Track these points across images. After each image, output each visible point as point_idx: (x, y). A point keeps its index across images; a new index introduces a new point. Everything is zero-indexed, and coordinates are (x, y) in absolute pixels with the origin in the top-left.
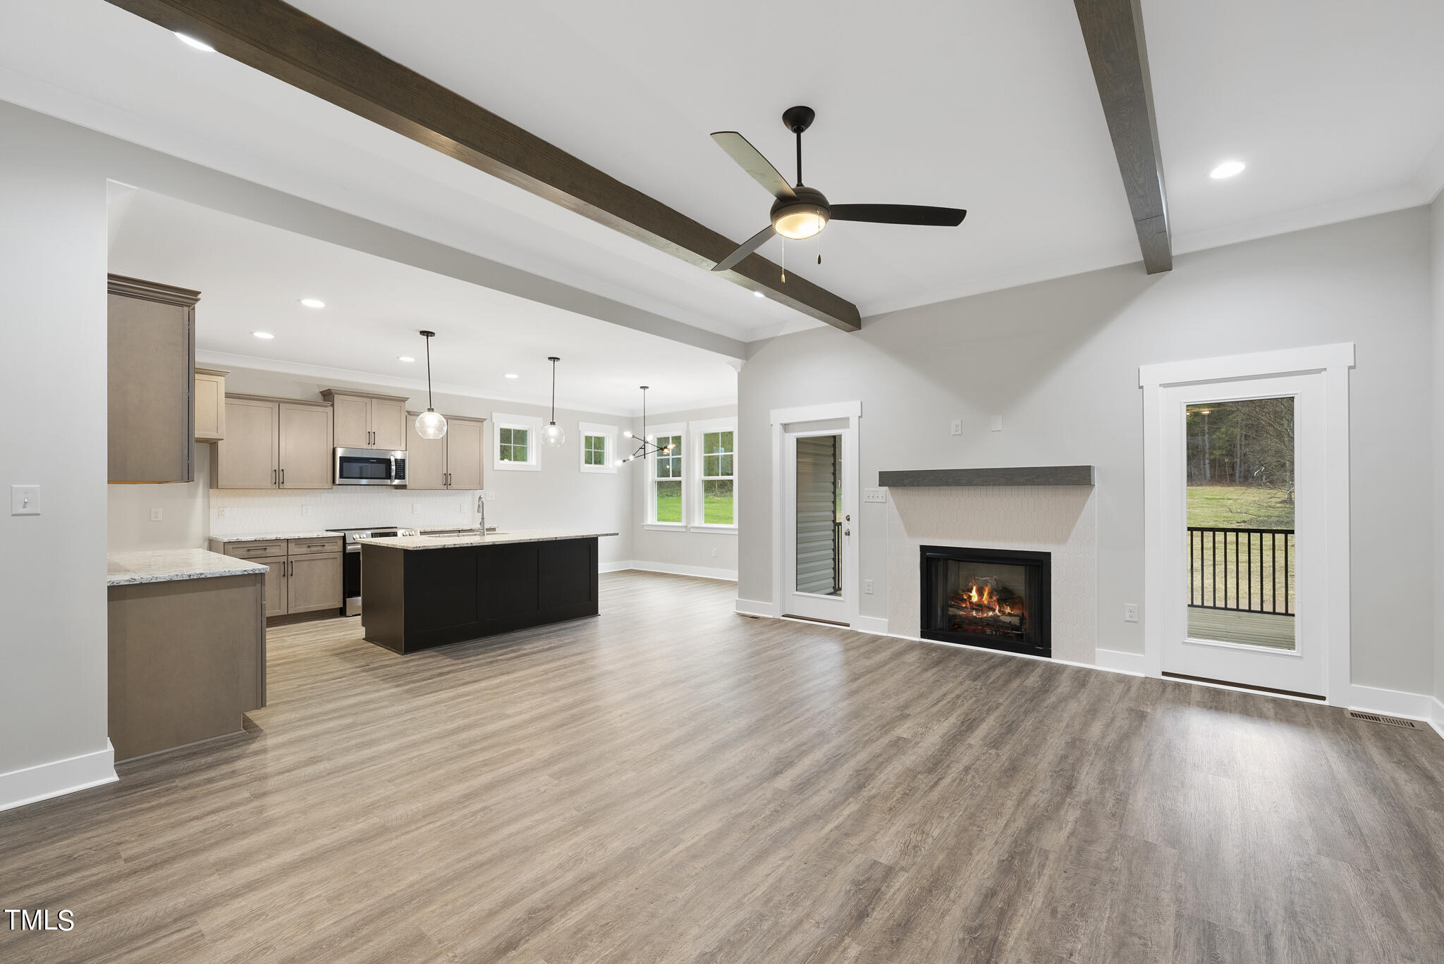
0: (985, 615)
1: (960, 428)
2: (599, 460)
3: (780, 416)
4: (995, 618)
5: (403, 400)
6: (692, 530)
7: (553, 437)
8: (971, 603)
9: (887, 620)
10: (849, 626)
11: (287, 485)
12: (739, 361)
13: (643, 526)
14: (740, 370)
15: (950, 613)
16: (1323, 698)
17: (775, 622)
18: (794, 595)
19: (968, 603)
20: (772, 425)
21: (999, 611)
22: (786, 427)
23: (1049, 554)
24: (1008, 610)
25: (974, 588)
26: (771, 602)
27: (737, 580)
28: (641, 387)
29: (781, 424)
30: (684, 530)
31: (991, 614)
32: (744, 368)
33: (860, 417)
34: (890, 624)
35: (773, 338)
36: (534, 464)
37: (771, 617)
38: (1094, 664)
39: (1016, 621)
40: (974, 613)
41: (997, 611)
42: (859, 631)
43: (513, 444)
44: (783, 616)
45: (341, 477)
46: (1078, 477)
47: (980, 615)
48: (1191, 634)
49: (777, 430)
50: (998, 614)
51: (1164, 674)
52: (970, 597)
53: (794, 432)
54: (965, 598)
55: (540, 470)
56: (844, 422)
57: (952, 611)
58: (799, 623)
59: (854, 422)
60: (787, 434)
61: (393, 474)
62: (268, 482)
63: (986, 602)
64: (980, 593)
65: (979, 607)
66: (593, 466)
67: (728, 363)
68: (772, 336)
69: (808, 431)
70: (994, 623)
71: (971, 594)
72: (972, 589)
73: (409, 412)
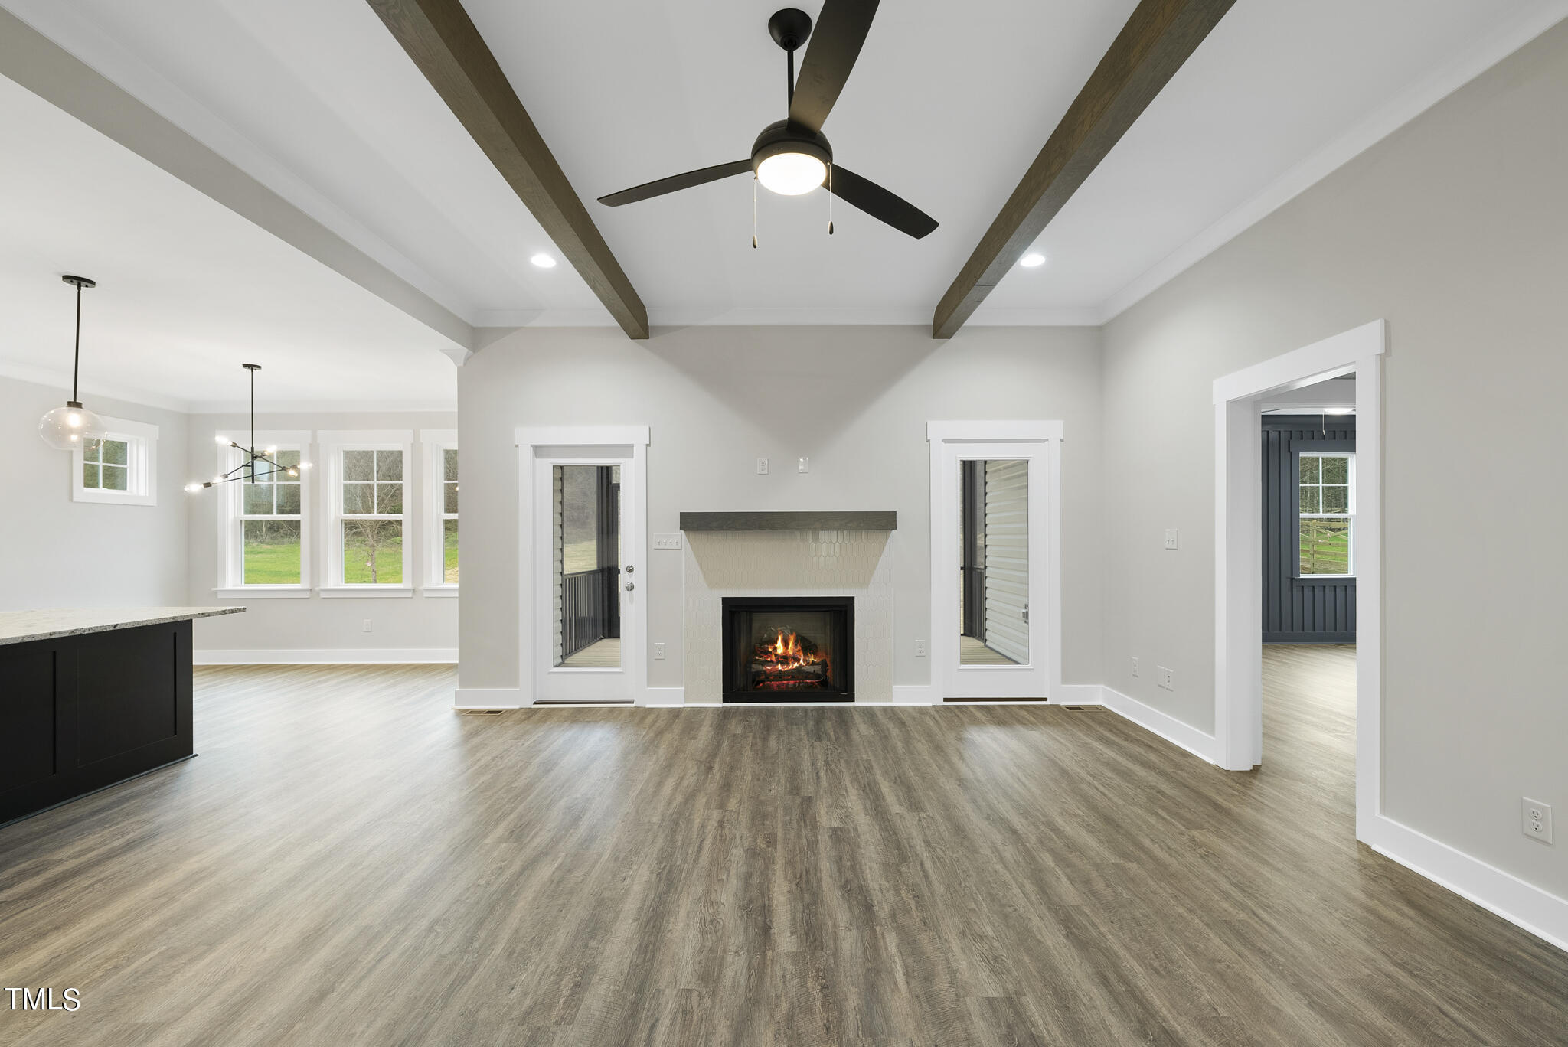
0: (790, 667)
1: (766, 467)
2: (114, 479)
3: (527, 436)
4: (799, 669)
6: (323, 595)
8: (776, 655)
9: (683, 688)
10: (633, 703)
12: (463, 351)
13: (216, 592)
14: (462, 364)
15: (753, 670)
16: (1045, 699)
18: (550, 673)
19: (773, 656)
20: (517, 446)
21: (804, 661)
22: (539, 451)
23: (853, 598)
24: (812, 659)
25: (780, 638)
26: (514, 687)
27: (457, 662)
28: (246, 366)
29: (532, 445)
30: (307, 595)
31: (796, 665)
32: (467, 359)
33: (648, 445)
34: (686, 692)
35: (515, 329)
37: (517, 707)
38: (891, 701)
39: (818, 669)
40: (779, 667)
41: (801, 662)
42: (648, 706)
44: (535, 703)
46: (884, 522)
47: (785, 668)
48: (963, 661)
49: (525, 454)
50: (803, 664)
51: (946, 700)
52: (775, 649)
53: (549, 456)
54: (770, 650)
56: (626, 450)
57: (755, 667)
58: (563, 709)
59: (639, 451)
60: (538, 461)
63: (791, 653)
64: (786, 644)
65: (784, 659)
66: (101, 490)
67: (442, 351)
69: (568, 457)
70: (797, 673)
71: (776, 645)
72: (777, 639)
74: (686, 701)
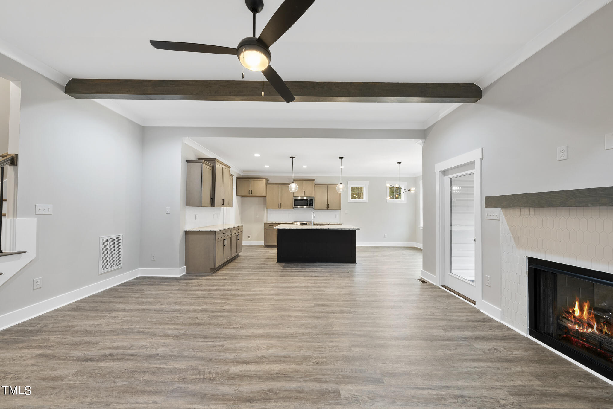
0: (587, 330)
3: (440, 167)
4: (595, 334)
5: (314, 180)
7: (341, 189)
8: (575, 317)
9: (501, 309)
10: (475, 304)
11: (281, 208)
12: (420, 141)
14: (423, 146)
17: (435, 288)
18: (449, 275)
19: (572, 317)
20: (436, 173)
21: (597, 328)
22: (444, 173)
24: (605, 330)
26: (435, 275)
28: (398, 163)
29: (441, 171)
31: (590, 331)
32: (424, 143)
33: (482, 159)
34: (502, 312)
35: (436, 123)
36: (365, 199)
37: (435, 284)
40: (577, 327)
41: (594, 329)
42: (481, 310)
43: (357, 193)
44: (442, 286)
45: (295, 205)
47: (581, 330)
49: (438, 175)
50: (596, 331)
52: (574, 311)
53: (448, 175)
54: (571, 311)
55: (367, 202)
59: (477, 165)
60: (445, 177)
61: (309, 204)
62: (277, 207)
63: (587, 318)
64: (581, 310)
66: (394, 200)
68: (436, 122)
69: (455, 173)
71: (575, 309)
72: (575, 304)
73: (315, 184)
74: (502, 319)
